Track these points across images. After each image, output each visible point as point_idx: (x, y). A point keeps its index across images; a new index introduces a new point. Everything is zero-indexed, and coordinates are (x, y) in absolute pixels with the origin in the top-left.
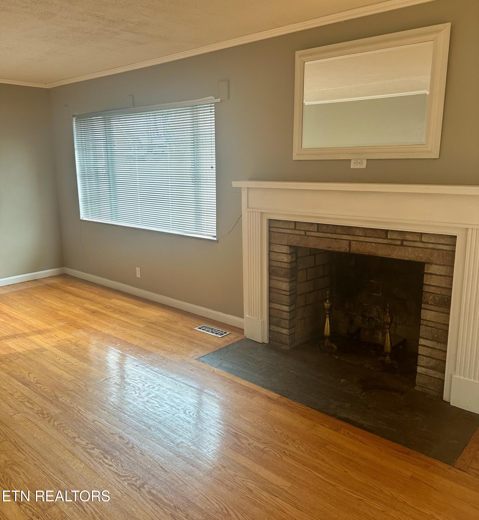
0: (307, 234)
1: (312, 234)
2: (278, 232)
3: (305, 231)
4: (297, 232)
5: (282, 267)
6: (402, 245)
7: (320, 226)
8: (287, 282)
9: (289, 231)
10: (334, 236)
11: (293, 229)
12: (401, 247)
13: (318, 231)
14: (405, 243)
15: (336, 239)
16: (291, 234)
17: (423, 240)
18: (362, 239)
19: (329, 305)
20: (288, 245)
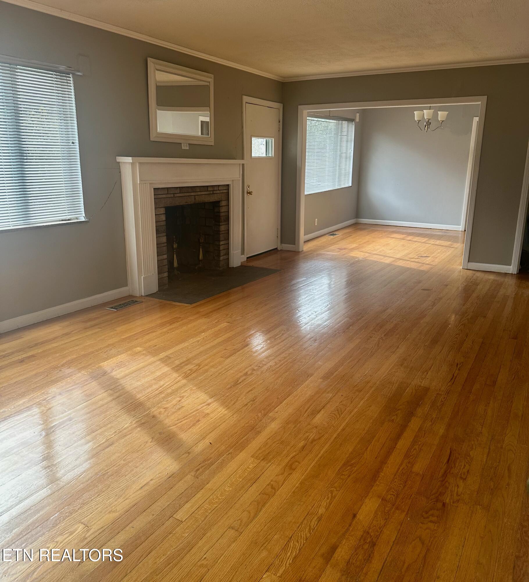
0: (175, 196)
1: (178, 195)
2: (158, 198)
3: (174, 194)
4: (169, 196)
5: (161, 226)
6: (213, 193)
7: (181, 188)
8: (164, 236)
9: (164, 196)
10: (188, 194)
11: (166, 194)
12: (213, 195)
13: (180, 193)
14: (214, 192)
15: (189, 196)
16: (166, 198)
17: (220, 189)
18: (199, 193)
19: (177, 245)
20: (164, 207)
